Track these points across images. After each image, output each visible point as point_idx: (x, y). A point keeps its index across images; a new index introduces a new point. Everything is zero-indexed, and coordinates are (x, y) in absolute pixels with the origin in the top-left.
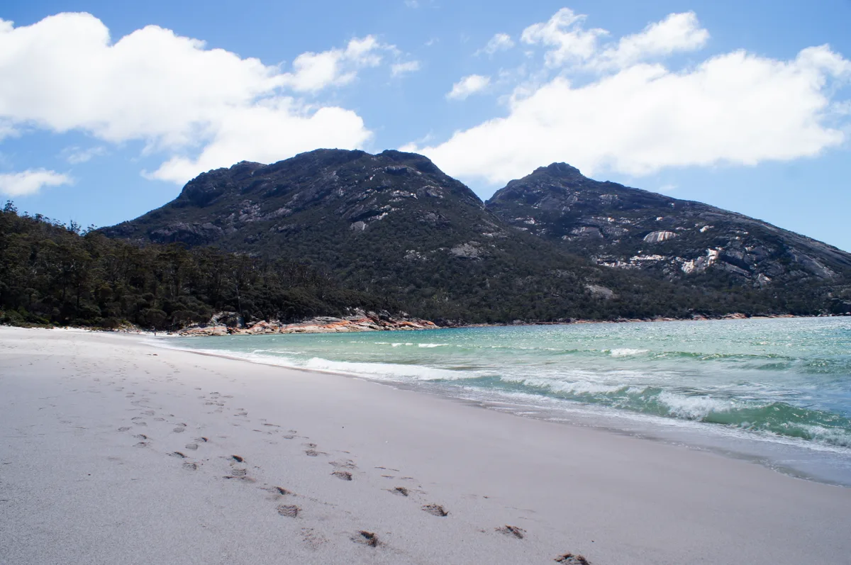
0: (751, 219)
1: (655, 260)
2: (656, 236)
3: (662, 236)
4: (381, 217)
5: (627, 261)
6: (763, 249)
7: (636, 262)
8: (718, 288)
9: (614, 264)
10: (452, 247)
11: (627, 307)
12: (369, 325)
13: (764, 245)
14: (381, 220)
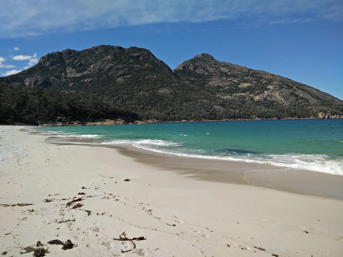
0: (284, 78)
1: (242, 95)
2: (244, 85)
3: (246, 85)
4: (129, 76)
5: (231, 95)
6: (288, 90)
7: (235, 96)
8: (268, 107)
9: (226, 97)
10: (159, 89)
11: (229, 114)
12: (122, 122)
13: (288, 89)
14: (129, 78)
